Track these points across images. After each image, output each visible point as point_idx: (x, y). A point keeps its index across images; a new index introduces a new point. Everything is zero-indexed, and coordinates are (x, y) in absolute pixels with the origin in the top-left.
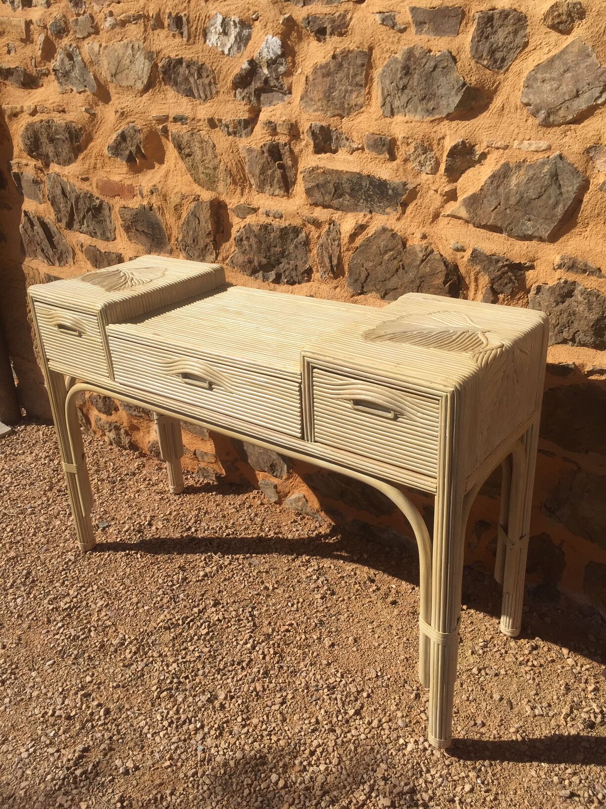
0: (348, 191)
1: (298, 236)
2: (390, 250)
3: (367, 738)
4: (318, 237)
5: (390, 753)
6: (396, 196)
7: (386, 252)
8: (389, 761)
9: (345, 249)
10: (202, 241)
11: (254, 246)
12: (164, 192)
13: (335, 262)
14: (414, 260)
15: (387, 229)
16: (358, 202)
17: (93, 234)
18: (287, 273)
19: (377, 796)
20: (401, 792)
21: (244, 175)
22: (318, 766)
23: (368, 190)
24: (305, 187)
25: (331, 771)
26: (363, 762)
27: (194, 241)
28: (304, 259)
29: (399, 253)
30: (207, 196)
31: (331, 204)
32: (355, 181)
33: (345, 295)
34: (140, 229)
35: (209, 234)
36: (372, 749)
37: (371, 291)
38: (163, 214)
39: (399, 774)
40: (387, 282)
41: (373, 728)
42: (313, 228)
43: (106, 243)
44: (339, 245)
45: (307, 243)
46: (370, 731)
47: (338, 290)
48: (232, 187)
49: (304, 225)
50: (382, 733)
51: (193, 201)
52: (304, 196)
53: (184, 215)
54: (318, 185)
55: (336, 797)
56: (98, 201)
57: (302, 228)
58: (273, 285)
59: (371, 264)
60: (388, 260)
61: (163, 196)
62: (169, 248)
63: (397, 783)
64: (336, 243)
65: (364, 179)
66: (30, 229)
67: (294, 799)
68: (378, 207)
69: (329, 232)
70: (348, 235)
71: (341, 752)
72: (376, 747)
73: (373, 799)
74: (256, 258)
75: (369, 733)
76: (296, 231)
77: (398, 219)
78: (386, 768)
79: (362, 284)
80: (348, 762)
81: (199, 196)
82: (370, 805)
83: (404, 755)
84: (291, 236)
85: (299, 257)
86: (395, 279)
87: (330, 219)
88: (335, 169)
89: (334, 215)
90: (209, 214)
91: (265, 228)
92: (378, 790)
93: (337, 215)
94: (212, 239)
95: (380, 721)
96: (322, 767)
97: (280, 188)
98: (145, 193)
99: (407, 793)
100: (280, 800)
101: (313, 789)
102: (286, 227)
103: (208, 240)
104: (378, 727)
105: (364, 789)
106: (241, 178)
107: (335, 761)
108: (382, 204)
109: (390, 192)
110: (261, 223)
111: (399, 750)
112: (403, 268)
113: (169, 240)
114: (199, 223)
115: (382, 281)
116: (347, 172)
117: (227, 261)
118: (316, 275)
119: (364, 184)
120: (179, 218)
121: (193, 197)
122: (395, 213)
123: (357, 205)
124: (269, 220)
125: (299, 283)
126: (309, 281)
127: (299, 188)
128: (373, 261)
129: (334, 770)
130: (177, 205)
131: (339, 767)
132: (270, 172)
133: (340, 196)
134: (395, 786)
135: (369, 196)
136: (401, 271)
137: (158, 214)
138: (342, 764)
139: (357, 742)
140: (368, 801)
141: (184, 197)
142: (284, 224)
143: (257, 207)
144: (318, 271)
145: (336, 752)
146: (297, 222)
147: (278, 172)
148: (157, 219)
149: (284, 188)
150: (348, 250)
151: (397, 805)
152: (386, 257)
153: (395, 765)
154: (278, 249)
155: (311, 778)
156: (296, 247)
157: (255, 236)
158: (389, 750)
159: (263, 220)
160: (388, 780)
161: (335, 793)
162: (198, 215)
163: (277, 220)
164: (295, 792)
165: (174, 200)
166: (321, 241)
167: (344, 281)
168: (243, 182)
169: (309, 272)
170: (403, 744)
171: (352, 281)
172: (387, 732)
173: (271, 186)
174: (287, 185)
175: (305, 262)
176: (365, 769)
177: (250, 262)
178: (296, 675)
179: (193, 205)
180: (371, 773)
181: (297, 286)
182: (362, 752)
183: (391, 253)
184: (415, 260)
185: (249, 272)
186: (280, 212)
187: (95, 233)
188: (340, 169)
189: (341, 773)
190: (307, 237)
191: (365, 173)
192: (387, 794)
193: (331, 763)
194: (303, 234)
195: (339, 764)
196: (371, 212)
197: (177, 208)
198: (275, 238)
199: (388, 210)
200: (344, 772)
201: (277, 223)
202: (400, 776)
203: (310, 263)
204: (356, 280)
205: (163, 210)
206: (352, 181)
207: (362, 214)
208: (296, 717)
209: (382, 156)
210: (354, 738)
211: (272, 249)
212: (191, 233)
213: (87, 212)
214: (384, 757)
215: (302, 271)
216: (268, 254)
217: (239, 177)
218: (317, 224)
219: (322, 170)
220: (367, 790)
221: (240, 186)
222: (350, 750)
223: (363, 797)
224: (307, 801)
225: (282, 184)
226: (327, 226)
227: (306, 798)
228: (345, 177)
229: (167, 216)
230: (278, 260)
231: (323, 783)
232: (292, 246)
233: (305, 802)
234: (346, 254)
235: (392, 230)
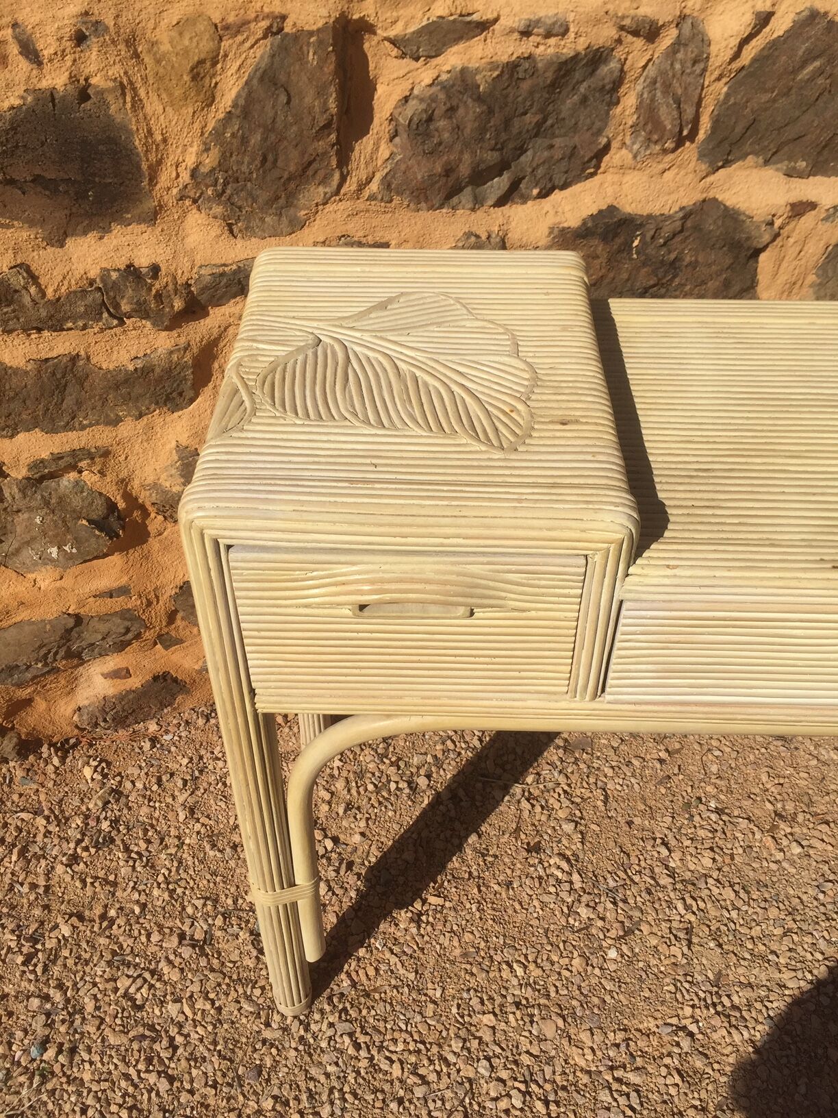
2: (815, 57)
4: (647, 64)
9: (713, 77)
10: (294, 154)
11: (469, 126)
12: (126, 29)
13: (689, 112)
15: (818, 13)
18: (540, 172)
27: (264, 160)
28: (598, 124)
30: (311, 12)
34: (21, 173)
35: (327, 126)
37: (744, 157)
38: (137, 104)
40: (788, 128)
42: (639, 43)
44: (704, 71)
45: (614, 84)
47: (669, 174)
49: (619, 41)
51: (265, 37)
53: (230, 88)
57: (613, 50)
58: (499, 210)
59: (766, 97)
61: (127, 42)
69: (678, 44)
70: (734, 42)
74: (467, 156)
76: (597, 57)
79: (731, 145)
81: (284, 18)
84: (577, 75)
85: (584, 123)
87: (681, 13)
90: (330, 67)
91: (512, 71)
94: (333, 137)
98: (47, 47)
102: (574, 56)
103: (321, 145)
110: (505, 59)
113: (151, 180)
114: (288, 102)
115: (779, 129)
118: (617, 156)
120: (210, 100)
121: (264, 24)
124: (525, 47)
125: (564, 187)
126: (592, 175)
130: (201, 62)
137: (115, 107)
141: (222, 30)
142: (568, 47)
143: (490, 16)
144: (624, 146)
146: (606, 36)
148: (109, 123)
150: (720, 78)
152: (804, 75)
154: (531, 119)
156: (584, 100)
157: (479, 99)
162: (282, 78)
163: (551, 41)
165: (177, 47)
166: (651, 71)
171: (712, 145)
175: (599, 132)
177: (448, 171)
179: (262, 50)
181: (557, 196)
183: (817, 64)
185: (436, 199)
186: (561, 17)
190: (619, 68)
194: (613, 65)
197: (200, 70)
198: (532, 93)
201: (548, 50)
203: (609, 132)
204: (721, 142)
205: (134, 89)
211: (516, 124)
212: (256, 139)
215: (585, 155)
216: (504, 136)
218: (651, 32)
226: (674, 32)
229: (153, 106)
230: (522, 147)
232: (571, 103)
234: (711, 88)
235: (826, 13)
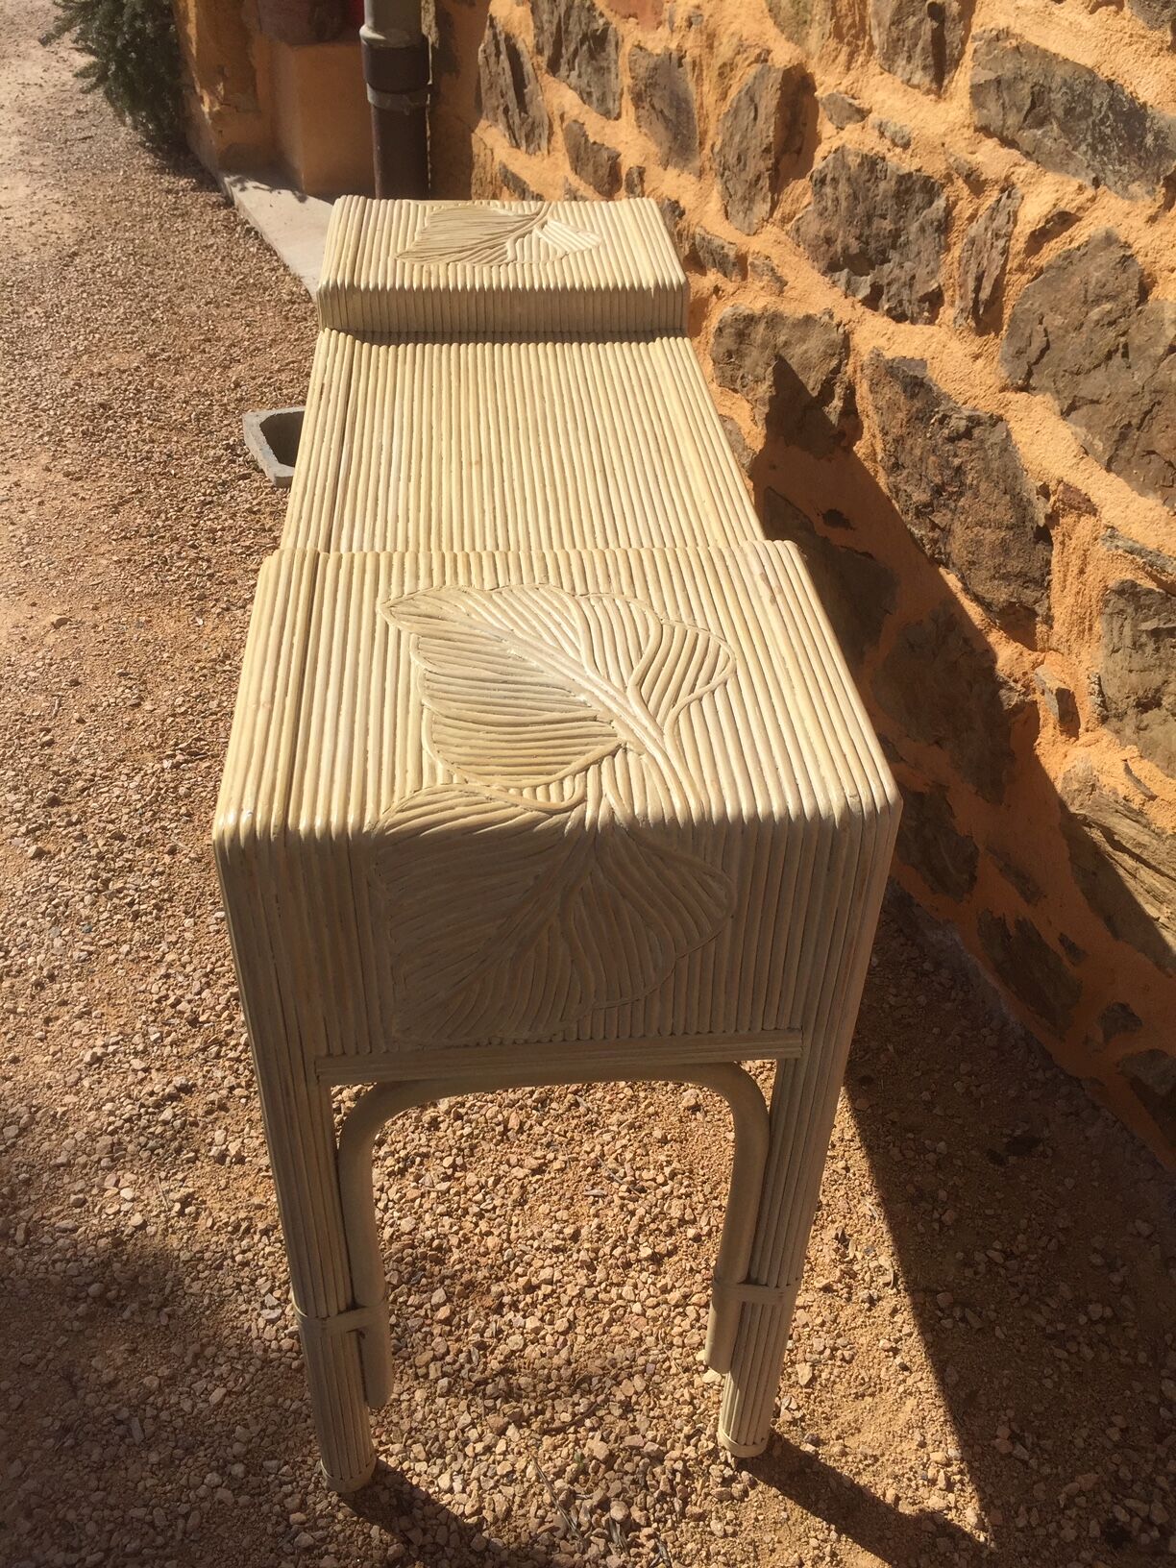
0: (1060, 113)
1: (931, 203)
2: (1109, 298)
3: (643, 1314)
4: (972, 218)
5: (667, 1364)
6: (1160, 154)
7: (1098, 301)
8: (656, 1378)
9: (1015, 265)
10: (753, 165)
11: (844, 204)
12: (711, 27)
13: (984, 295)
14: (1152, 341)
15: (1117, 240)
16: (1075, 148)
17: (585, 96)
18: (894, 289)
19: (593, 1429)
20: (638, 1448)
21: (863, 19)
22: (524, 1317)
23: (1102, 122)
24: (972, 78)
25: (544, 1338)
26: (609, 1354)
27: (739, 159)
28: (932, 264)
29: (1125, 312)
30: (783, 55)
31: (1017, 138)
32: (1079, 88)
33: (989, 382)
34: (657, 104)
35: (767, 150)
36: (640, 1339)
37: (1044, 390)
38: (699, 80)
39: (657, 1412)
40: (1081, 378)
41: (666, 1302)
42: (966, 192)
43: (603, 121)
44: (1005, 252)
45: (944, 226)
46: (658, 1305)
47: (980, 362)
48: (833, 43)
49: (949, 177)
50: (677, 1320)
51: (756, 61)
52: (967, 101)
53: (733, 93)
54: (998, 81)
55: (520, 1388)
56: (601, 21)
57: (943, 186)
58: (863, 309)
59: (1059, 321)
60: (1097, 322)
61: (709, 36)
62: (697, 163)
63: (642, 1429)
64: (1001, 243)
65: (1098, 89)
66: (493, 59)
67: (448, 1352)
68: (1114, 172)
69: (994, 210)
70: (1028, 231)
71: (581, 1314)
72: (650, 1340)
73: (581, 1430)
74: (841, 233)
75: (654, 1307)
76: (930, 189)
77: (1152, 219)
78: (639, 1390)
79: (1030, 365)
80: (581, 1339)
82: (572, 1437)
83: (691, 1383)
84: (919, 199)
85: (924, 256)
86: (1099, 376)
87: (1007, 178)
88: (1043, 45)
89: (1019, 170)
90: (775, 102)
91: (872, 164)
92: (601, 1418)
93: (1026, 169)
94: (770, 163)
95: (686, 1297)
96: (532, 1323)
97: (925, 68)
98: (678, 20)
99: (649, 1455)
100: (424, 1339)
101: (492, 1353)
102: (910, 175)
103: (763, 165)
104: (676, 1306)
105: (578, 1404)
106: (853, 25)
107: (561, 1324)
108: (1124, 169)
109: (1149, 140)
110: (865, 150)
111: (686, 1370)
112: (1125, 355)
113: (701, 144)
114: (755, 118)
115: (1072, 373)
116: (1066, 60)
117: (788, 227)
118: (948, 313)
119: (1096, 103)
120: (724, 96)
121: (758, 51)
122: (1148, 199)
123: (1070, 156)
124: (881, 147)
125: (914, 322)
126: (931, 321)
127: (962, 80)
128: (1065, 314)
129: (548, 1338)
130: (724, 65)
131: (562, 1338)
132: (912, 21)
133: (1040, 123)
134: (634, 1431)
135: (1103, 139)
136: (1117, 359)
137: (689, 77)
138: (570, 1337)
139: (621, 1311)
140: (572, 1430)
141: (741, 47)
142: (909, 164)
143: (867, 107)
144: (952, 304)
145: (571, 1309)
146: (935, 168)
147: (929, 25)
148: (686, 89)
149: (932, 72)
150: (1021, 269)
151: (616, 1467)
152: (1095, 313)
153: (662, 1393)
154: (887, 225)
155: (500, 1331)
156: (922, 229)
157: (849, 179)
158: (668, 1359)
159: (873, 144)
160: (633, 1410)
161: (523, 1381)
162: (757, 100)
163: (898, 150)
164: (458, 1340)
165: (725, 50)
166: (974, 229)
167: (997, 344)
168: (856, 37)
169: (934, 301)
170: (701, 1363)
171: (1012, 350)
172: (686, 1324)
173: (909, 59)
174: (941, 64)
175: (933, 274)
176: (603, 1369)
177: (829, 241)
178: (592, 1132)
179: (753, 70)
180: (609, 1382)
181: (906, 326)
182: (617, 1334)
183: (1108, 306)
184: (1156, 343)
185: (823, 264)
186: (907, 130)
187: (590, 94)
188: (1053, 49)
189: (558, 1352)
190: (949, 210)
191: (1105, 72)
192: (612, 1437)
193: (551, 1323)
194: (940, 203)
195: (564, 1333)
196: (1096, 183)
197: (725, 71)
198: (885, 197)
199: (1134, 188)
200: (564, 1353)
201: (895, 160)
202: (658, 1418)
203: (941, 278)
204: (1020, 353)
205: (702, 70)
206: (1071, 88)
207: (1075, 182)
208: (544, 1208)
209: (1157, 34)
210: (620, 1302)
211: (876, 222)
212: (737, 138)
213: (582, 43)
214: (650, 1367)
215: (921, 293)
216: (866, 232)
217: (849, 21)
218: (977, 184)
219: (1014, 43)
220: (581, 1409)
221: (849, 44)
222: (600, 1320)
223: (566, 1417)
224: (468, 1366)
225: (930, 61)
226: (996, 194)
227: (469, 1360)
228: (1060, 72)
229: (706, 88)
230: (883, 252)
231: (513, 1352)
232: (914, 227)
233: (462, 1366)
234: (1015, 278)
235: (1127, 246)
